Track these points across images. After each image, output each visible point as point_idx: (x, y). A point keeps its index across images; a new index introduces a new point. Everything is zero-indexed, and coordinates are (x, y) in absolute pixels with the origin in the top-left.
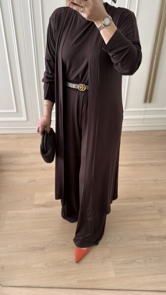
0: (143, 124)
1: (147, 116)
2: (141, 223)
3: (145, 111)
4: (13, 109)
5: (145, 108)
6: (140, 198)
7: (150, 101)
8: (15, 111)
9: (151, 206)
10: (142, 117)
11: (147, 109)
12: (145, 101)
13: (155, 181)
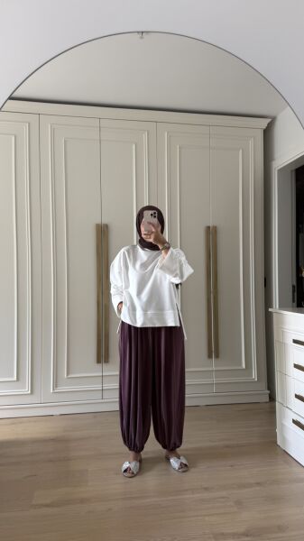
2: (207, 518)
4: (12, 376)
7: (217, 356)
8: (15, 378)
9: (223, 498)
12: (210, 356)
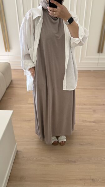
0: (98, 66)
1: (100, 61)
3: (99, 58)
5: (99, 56)
6: (84, 104)
10: (97, 62)
11: (100, 57)
13: (96, 97)
